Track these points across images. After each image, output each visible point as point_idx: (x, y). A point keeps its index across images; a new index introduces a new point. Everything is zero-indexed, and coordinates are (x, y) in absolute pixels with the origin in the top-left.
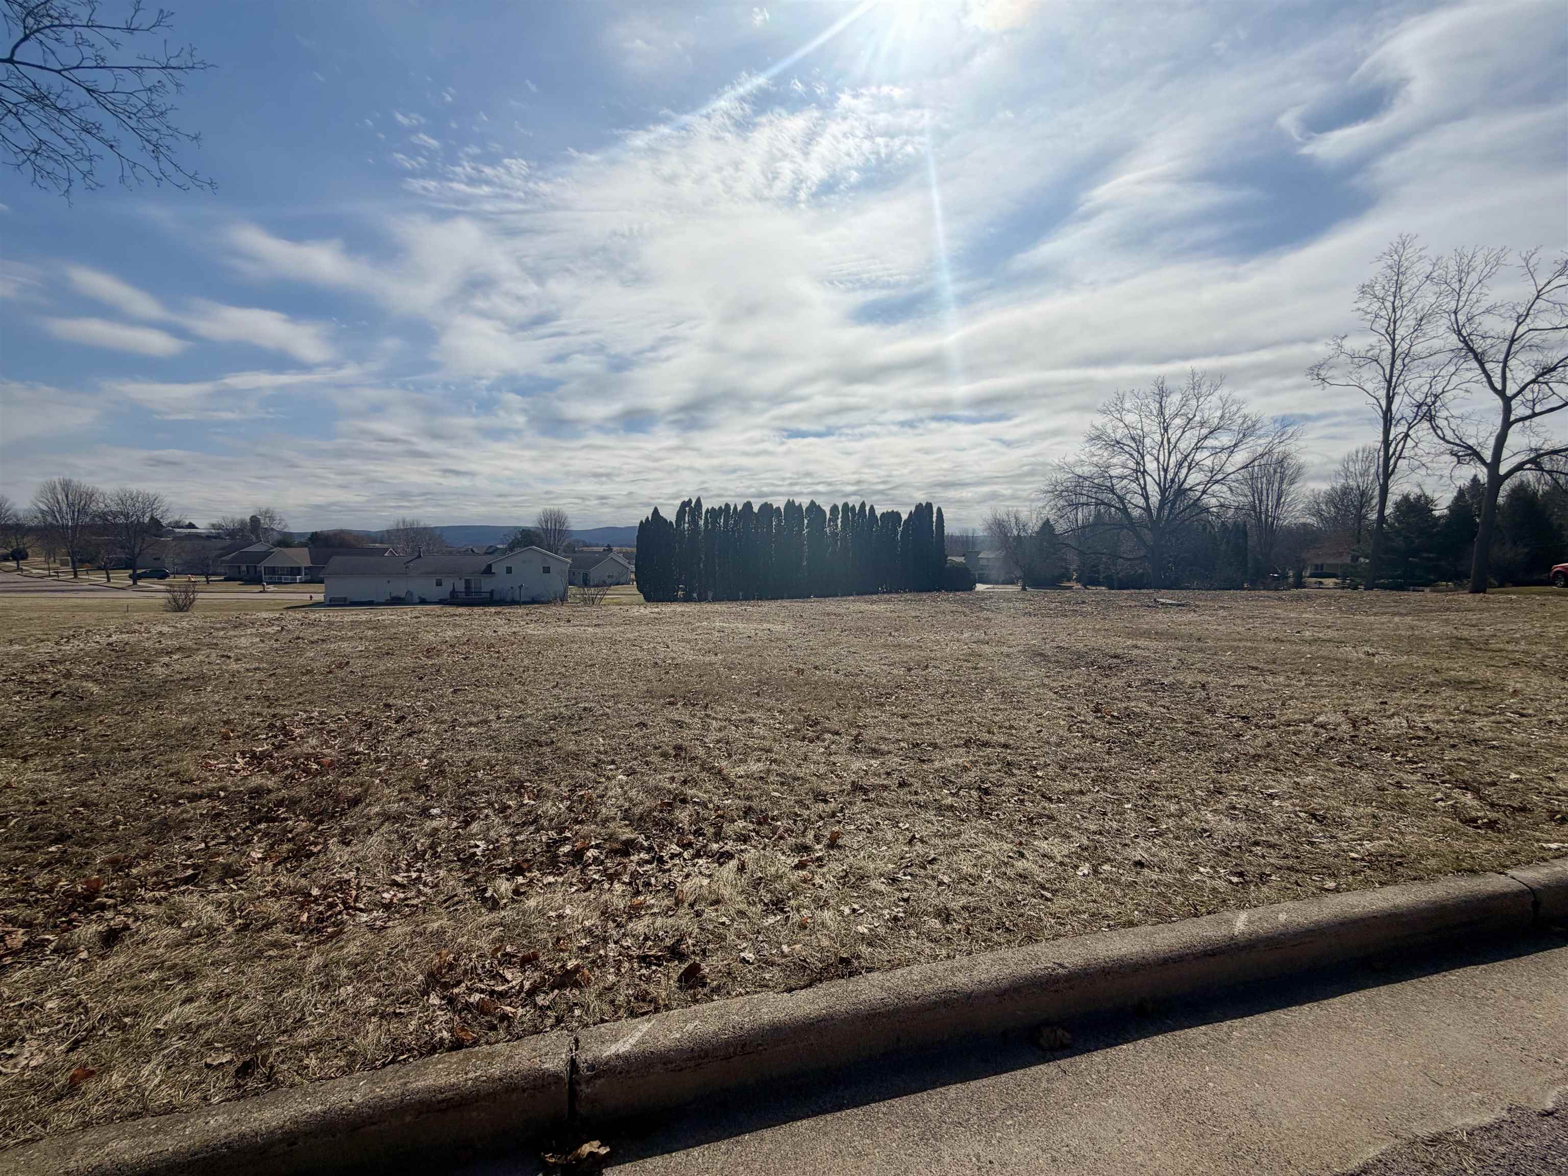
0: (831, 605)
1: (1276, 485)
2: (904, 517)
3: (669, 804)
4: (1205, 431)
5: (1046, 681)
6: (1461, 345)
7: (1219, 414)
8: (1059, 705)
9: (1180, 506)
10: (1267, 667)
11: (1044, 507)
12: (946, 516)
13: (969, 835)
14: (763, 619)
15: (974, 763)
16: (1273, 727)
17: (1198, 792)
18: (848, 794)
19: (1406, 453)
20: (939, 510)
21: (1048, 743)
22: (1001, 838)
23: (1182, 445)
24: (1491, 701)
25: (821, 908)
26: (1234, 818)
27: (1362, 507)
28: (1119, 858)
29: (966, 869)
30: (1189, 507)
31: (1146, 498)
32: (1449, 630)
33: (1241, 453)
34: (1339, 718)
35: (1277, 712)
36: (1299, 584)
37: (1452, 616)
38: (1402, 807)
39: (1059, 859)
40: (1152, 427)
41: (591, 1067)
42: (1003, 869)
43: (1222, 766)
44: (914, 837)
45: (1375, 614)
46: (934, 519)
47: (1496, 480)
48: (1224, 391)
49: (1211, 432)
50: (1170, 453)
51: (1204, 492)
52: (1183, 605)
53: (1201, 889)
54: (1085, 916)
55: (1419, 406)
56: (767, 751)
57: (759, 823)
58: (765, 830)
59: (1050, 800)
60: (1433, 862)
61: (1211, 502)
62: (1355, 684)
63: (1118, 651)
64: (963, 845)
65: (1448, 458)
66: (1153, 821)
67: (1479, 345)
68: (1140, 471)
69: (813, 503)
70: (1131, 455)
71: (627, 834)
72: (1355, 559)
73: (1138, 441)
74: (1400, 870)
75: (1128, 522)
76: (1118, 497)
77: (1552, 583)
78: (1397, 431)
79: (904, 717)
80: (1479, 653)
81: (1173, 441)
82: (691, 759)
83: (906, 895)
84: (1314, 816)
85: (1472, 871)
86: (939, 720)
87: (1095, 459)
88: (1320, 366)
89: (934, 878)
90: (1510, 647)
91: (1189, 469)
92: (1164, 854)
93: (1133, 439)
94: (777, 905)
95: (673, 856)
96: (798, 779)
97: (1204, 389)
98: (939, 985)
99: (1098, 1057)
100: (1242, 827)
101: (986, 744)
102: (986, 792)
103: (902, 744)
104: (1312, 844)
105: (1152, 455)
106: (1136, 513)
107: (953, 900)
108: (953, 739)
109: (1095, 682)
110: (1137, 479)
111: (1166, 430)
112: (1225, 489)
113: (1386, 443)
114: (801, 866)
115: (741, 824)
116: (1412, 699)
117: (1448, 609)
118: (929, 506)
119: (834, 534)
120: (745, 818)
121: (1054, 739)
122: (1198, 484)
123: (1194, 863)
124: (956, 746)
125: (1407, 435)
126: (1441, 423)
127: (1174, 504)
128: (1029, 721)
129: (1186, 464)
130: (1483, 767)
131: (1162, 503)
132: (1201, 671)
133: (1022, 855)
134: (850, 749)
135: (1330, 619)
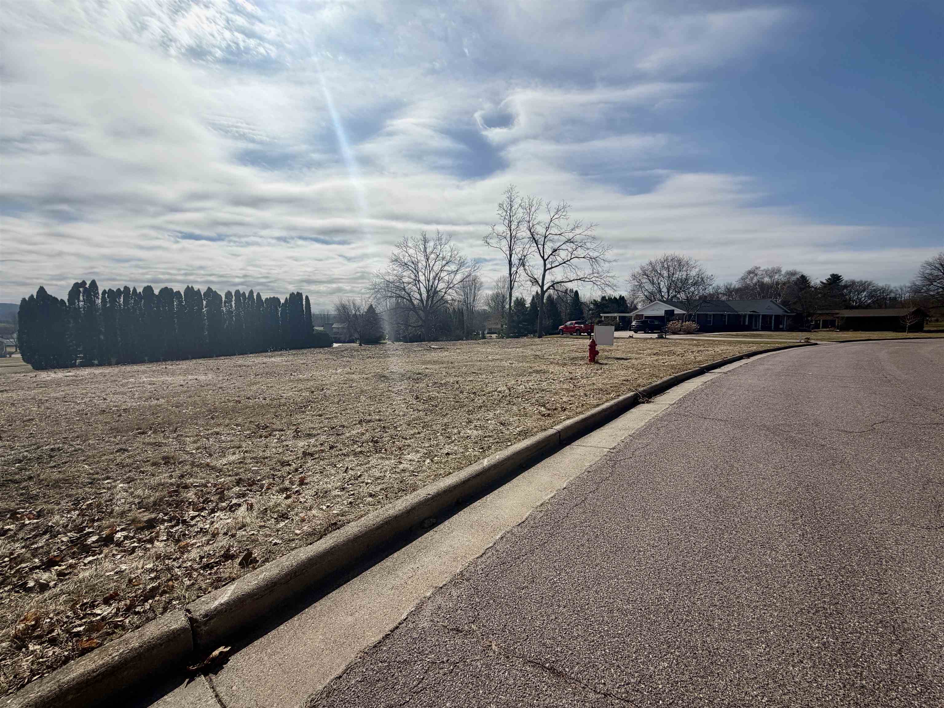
0: (239, 360)
1: (473, 291)
2: (282, 301)
3: (175, 491)
4: (444, 262)
5: (390, 388)
6: (531, 236)
7: (449, 254)
8: (399, 399)
9: (435, 300)
10: (479, 372)
11: (369, 298)
12: (311, 301)
13: (373, 461)
14: (186, 372)
15: (367, 430)
16: (484, 395)
17: (463, 424)
18: (302, 459)
19: (516, 280)
20: (307, 298)
21: (399, 416)
22: (390, 459)
23: (435, 268)
24: (546, 376)
25: (310, 510)
26: (477, 430)
27: (504, 302)
28: (440, 454)
29: (378, 474)
30: (439, 300)
31: (421, 295)
32: (533, 352)
33: (460, 274)
34: (505, 388)
35: (485, 389)
36: (484, 337)
37: (534, 347)
38: (526, 415)
39: (417, 460)
40: (421, 257)
41: (206, 615)
42: (394, 470)
43: (469, 412)
44: (347, 468)
45: (511, 348)
46: (304, 303)
47: (543, 292)
48: (452, 243)
49: (447, 263)
50: (430, 272)
51: (445, 293)
52: (442, 348)
53: (471, 457)
54: (433, 477)
55: (520, 260)
56: (239, 448)
57: (251, 486)
58: (255, 488)
59: (406, 439)
60: (535, 430)
61: (448, 298)
62: (508, 375)
63: (420, 371)
64: (372, 466)
65: (529, 283)
66: (449, 438)
67: (537, 237)
68: (417, 281)
69: (209, 289)
70: (412, 271)
71: (146, 516)
72: (502, 326)
73: (415, 264)
74: (527, 434)
75: (414, 308)
76: (407, 293)
77: (559, 334)
78: (514, 269)
79: (320, 415)
80: (542, 360)
81: (431, 265)
82: (180, 463)
83: (352, 493)
84: (502, 424)
85: (545, 430)
86: (341, 414)
87: (395, 272)
88: (487, 237)
89: (363, 482)
90: (550, 357)
91: (439, 281)
92: (456, 448)
93: (413, 263)
94: (284, 516)
95: (193, 518)
96: (267, 458)
97: (443, 241)
98: (382, 517)
99: (446, 523)
100: (480, 432)
101: (370, 421)
102: (377, 442)
103: (325, 429)
104: (502, 433)
105: (422, 272)
106: (416, 302)
107: (376, 488)
108: (352, 422)
109: (413, 386)
110: (416, 284)
111: (428, 260)
112: (454, 292)
113: (510, 274)
114: (287, 497)
115: (237, 489)
116: (525, 379)
117: (532, 345)
118: (299, 295)
119: (230, 312)
120: (238, 485)
121: (401, 413)
122: (443, 289)
123: (466, 448)
124: (355, 425)
125: (517, 272)
126: (527, 267)
127: (433, 299)
128: (388, 407)
129: (437, 278)
130: (545, 398)
131: (428, 297)
132: (455, 376)
133: (401, 463)
134: (294, 436)
135: (497, 351)
